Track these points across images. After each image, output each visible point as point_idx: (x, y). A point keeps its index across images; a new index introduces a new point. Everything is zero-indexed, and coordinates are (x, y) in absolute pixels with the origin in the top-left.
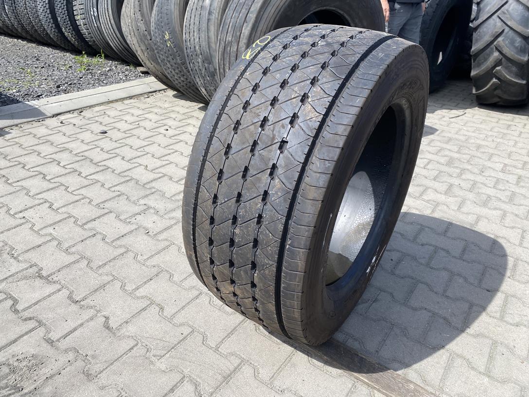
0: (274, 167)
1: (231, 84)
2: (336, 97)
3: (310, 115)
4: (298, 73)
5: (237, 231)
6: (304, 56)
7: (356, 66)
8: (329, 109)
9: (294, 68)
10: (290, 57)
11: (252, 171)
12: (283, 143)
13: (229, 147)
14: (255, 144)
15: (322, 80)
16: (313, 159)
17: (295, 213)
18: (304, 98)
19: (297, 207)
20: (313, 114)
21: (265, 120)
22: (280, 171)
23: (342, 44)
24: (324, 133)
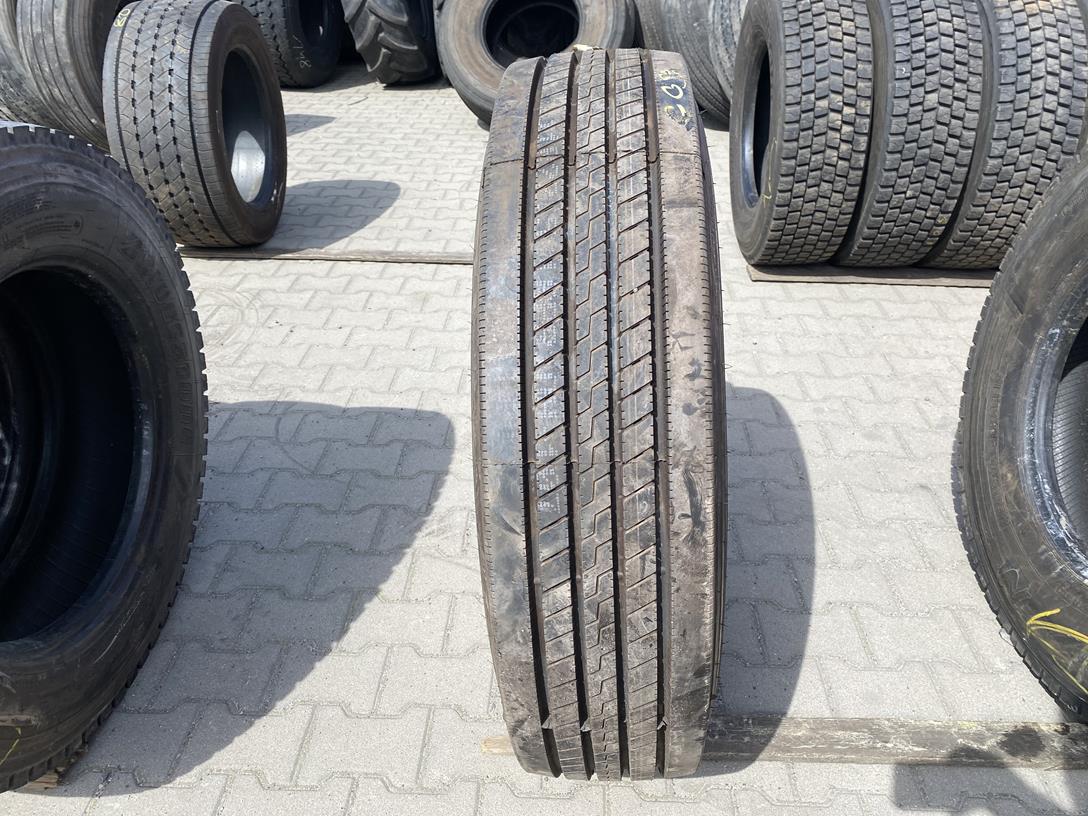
0: (170, 86)
1: (117, 44)
2: (194, 38)
3: (182, 50)
4: (162, 28)
5: (158, 137)
6: (162, 17)
7: (199, 20)
8: (192, 46)
9: (159, 26)
10: (152, 20)
11: (156, 93)
12: (171, 70)
13: (133, 82)
14: (151, 75)
15: (181, 30)
16: (193, 76)
17: (194, 111)
18: (174, 43)
19: (193, 107)
20: (183, 50)
21: (153, 60)
22: (175, 88)
23: (185, 7)
24: (194, 60)
